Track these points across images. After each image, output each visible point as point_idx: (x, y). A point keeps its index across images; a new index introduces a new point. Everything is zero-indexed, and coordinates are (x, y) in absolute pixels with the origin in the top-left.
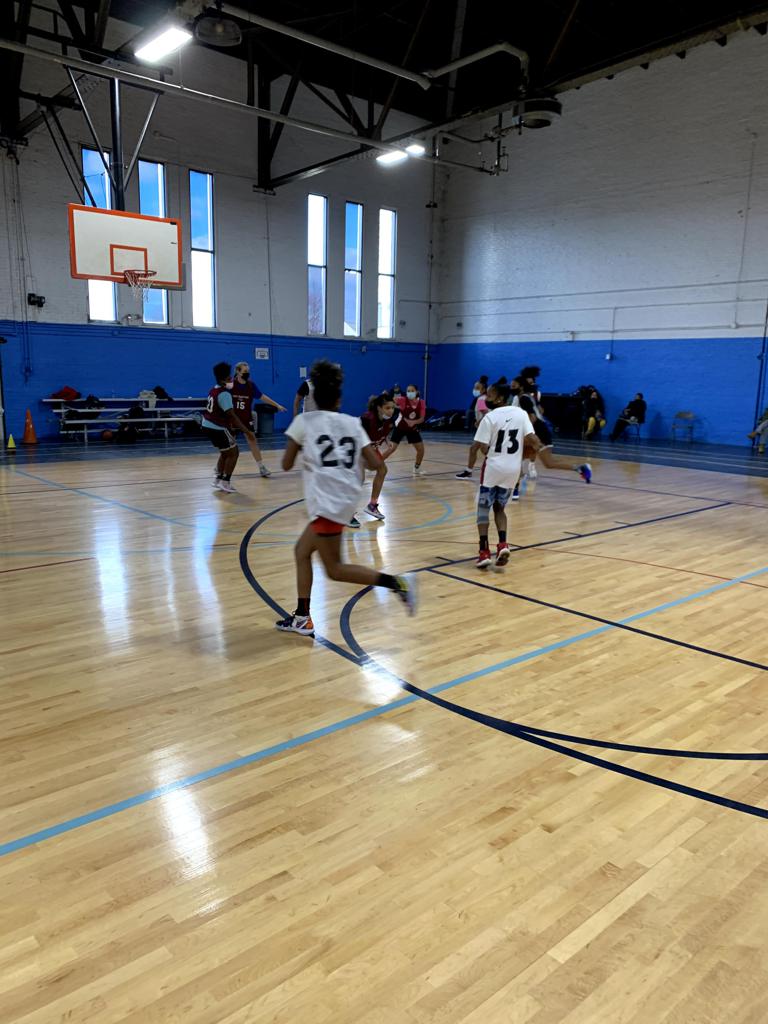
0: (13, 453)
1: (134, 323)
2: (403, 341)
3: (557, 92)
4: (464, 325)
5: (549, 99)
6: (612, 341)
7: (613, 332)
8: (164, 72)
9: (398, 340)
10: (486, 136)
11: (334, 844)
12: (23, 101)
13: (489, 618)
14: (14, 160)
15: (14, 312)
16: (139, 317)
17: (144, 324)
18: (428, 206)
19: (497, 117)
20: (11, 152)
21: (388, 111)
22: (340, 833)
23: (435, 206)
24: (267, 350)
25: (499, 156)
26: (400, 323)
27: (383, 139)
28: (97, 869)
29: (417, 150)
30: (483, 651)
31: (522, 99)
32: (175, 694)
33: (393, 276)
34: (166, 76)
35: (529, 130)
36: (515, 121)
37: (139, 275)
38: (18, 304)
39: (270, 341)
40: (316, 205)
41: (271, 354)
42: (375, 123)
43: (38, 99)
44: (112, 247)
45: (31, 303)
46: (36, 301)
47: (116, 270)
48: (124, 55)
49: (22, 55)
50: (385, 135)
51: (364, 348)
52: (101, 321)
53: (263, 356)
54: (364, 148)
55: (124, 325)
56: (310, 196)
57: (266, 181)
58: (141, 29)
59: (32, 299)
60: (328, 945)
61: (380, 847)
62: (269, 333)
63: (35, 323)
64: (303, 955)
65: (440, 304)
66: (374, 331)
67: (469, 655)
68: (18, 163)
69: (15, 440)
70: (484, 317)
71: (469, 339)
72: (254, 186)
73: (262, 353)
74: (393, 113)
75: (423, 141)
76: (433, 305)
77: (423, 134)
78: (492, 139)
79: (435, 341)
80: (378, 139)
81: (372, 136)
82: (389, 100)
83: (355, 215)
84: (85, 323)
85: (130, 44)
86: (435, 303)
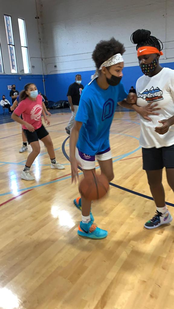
2: (34, 74)
4: (58, 66)
9: (32, 74)
23: (38, 18)
26: (32, 67)
33: (27, 47)
51: (20, 78)
65: (46, 58)
66: (23, 70)
70: (65, 63)
71: (58, 73)
79: (46, 75)
86: (44, 58)
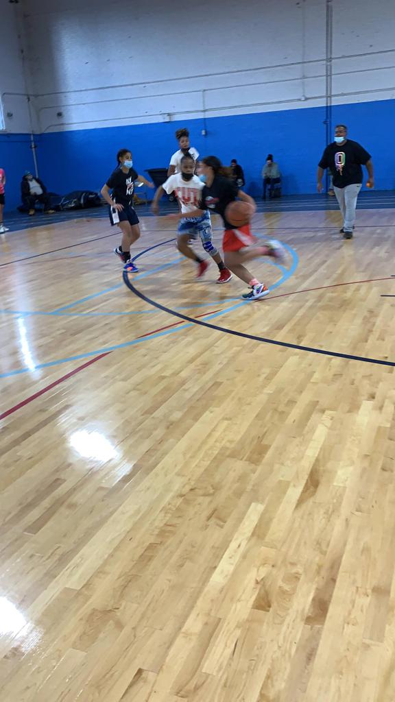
2: (13, 132)
4: (64, 114)
6: (205, 119)
7: (204, 111)
18: (11, 2)
23: (16, 1)
26: (8, 115)
65: (36, 96)
70: (83, 106)
71: (68, 128)
76: (31, 98)
79: (38, 133)
86: (31, 95)
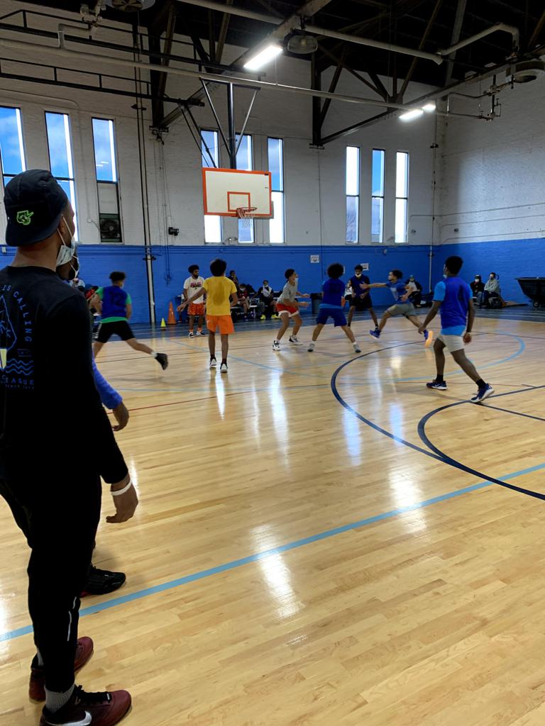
0: (165, 330)
1: (233, 243)
2: (414, 244)
3: (541, 55)
4: (460, 230)
5: (534, 60)
8: (261, 76)
9: (410, 244)
10: (485, 92)
11: (467, 566)
12: (166, 104)
13: (525, 434)
14: (161, 143)
15: (160, 240)
16: (236, 239)
17: (239, 244)
18: (432, 147)
19: (492, 77)
20: (159, 137)
21: (407, 83)
22: (468, 560)
23: (437, 146)
24: (318, 256)
25: (493, 106)
26: (412, 231)
27: (404, 102)
28: (321, 569)
29: (430, 107)
30: (529, 455)
31: (514, 63)
32: (326, 474)
33: (406, 199)
34: (262, 78)
35: (519, 84)
36: (509, 79)
37: (245, 211)
38: (163, 235)
39: (321, 250)
40: (352, 154)
41: (321, 259)
42: (398, 92)
43: (179, 101)
44: (229, 193)
45: (170, 233)
46: (173, 232)
47: (231, 209)
48: (236, 67)
49: (165, 74)
50: (406, 99)
51: (386, 251)
52: (213, 243)
53: (315, 261)
54: (390, 111)
55: (227, 245)
56: (348, 148)
57: (318, 141)
58: (247, 49)
59: (171, 231)
60: (484, 623)
61: (498, 570)
62: (319, 244)
63: (172, 246)
64: (470, 625)
66: (393, 238)
67: (520, 457)
68: (163, 143)
69: (166, 322)
70: (475, 224)
71: (461, 241)
72: (310, 144)
73: (315, 259)
74: (412, 85)
75: (435, 101)
76: (435, 217)
77: (435, 96)
78: (490, 94)
79: (438, 244)
80: (401, 102)
81: (397, 101)
82: (409, 74)
83: (379, 157)
84: (203, 244)
85: (241, 59)
86: (437, 216)
